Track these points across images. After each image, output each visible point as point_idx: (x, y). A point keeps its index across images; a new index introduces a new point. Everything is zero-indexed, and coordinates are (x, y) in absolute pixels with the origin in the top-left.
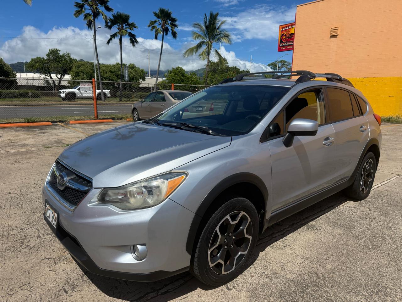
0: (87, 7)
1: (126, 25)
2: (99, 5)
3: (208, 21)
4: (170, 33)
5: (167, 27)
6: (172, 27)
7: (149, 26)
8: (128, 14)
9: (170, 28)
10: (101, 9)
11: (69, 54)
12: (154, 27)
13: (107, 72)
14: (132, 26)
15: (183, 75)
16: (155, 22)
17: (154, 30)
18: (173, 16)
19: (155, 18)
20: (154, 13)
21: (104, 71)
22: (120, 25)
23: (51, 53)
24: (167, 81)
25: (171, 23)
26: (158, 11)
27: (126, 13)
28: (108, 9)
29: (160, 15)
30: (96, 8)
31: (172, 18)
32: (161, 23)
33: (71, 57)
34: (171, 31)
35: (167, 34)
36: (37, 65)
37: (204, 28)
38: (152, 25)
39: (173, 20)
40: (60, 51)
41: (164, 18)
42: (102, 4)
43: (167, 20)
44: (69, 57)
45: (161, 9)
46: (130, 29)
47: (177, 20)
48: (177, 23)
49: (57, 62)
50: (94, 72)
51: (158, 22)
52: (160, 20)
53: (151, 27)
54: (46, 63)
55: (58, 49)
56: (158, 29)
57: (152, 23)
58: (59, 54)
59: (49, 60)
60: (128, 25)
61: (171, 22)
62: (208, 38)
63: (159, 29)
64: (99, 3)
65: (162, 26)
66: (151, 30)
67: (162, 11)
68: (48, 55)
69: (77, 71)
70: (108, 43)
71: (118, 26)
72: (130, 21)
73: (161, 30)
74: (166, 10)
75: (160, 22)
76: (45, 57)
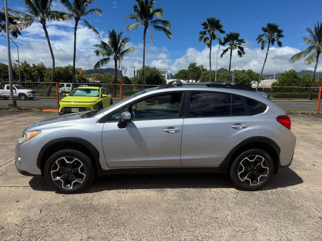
0: (207, 32)
1: (236, 41)
2: (216, 30)
3: (319, 27)
4: (276, 43)
5: (274, 38)
6: (277, 38)
7: (257, 39)
8: (238, 33)
9: (276, 39)
10: (217, 32)
11: (202, 66)
12: (260, 40)
13: (225, 77)
14: (242, 41)
15: (295, 77)
16: (263, 35)
17: (261, 42)
18: (279, 28)
19: (262, 33)
20: (262, 28)
21: (223, 76)
22: (231, 41)
23: (191, 66)
24: (278, 82)
25: (277, 35)
26: (265, 26)
27: (237, 32)
28: (222, 32)
29: (267, 29)
30: (213, 33)
31: (278, 30)
32: (268, 36)
33: (204, 68)
34: (277, 41)
35: (273, 44)
36: (181, 75)
37: (314, 33)
38: (259, 38)
39: (280, 31)
40: (197, 64)
41: (271, 31)
42: (217, 29)
43: (273, 33)
44: (202, 68)
45: (268, 24)
46: (239, 44)
47: (283, 31)
48: (283, 34)
49: (194, 72)
50: (215, 78)
51: (265, 35)
52: (267, 33)
53: (258, 40)
54: (187, 73)
55: (195, 63)
56: (264, 41)
57: (260, 36)
58: (196, 66)
59: (189, 71)
60: (238, 41)
61: (277, 33)
62: (318, 43)
63: (266, 41)
64: (216, 29)
65: (268, 38)
66: (258, 42)
67: (269, 26)
68: (189, 68)
69: (204, 77)
70: (222, 56)
71: (230, 42)
72: (240, 38)
73: (267, 41)
74: (273, 24)
75: (267, 34)
76: (187, 69)
